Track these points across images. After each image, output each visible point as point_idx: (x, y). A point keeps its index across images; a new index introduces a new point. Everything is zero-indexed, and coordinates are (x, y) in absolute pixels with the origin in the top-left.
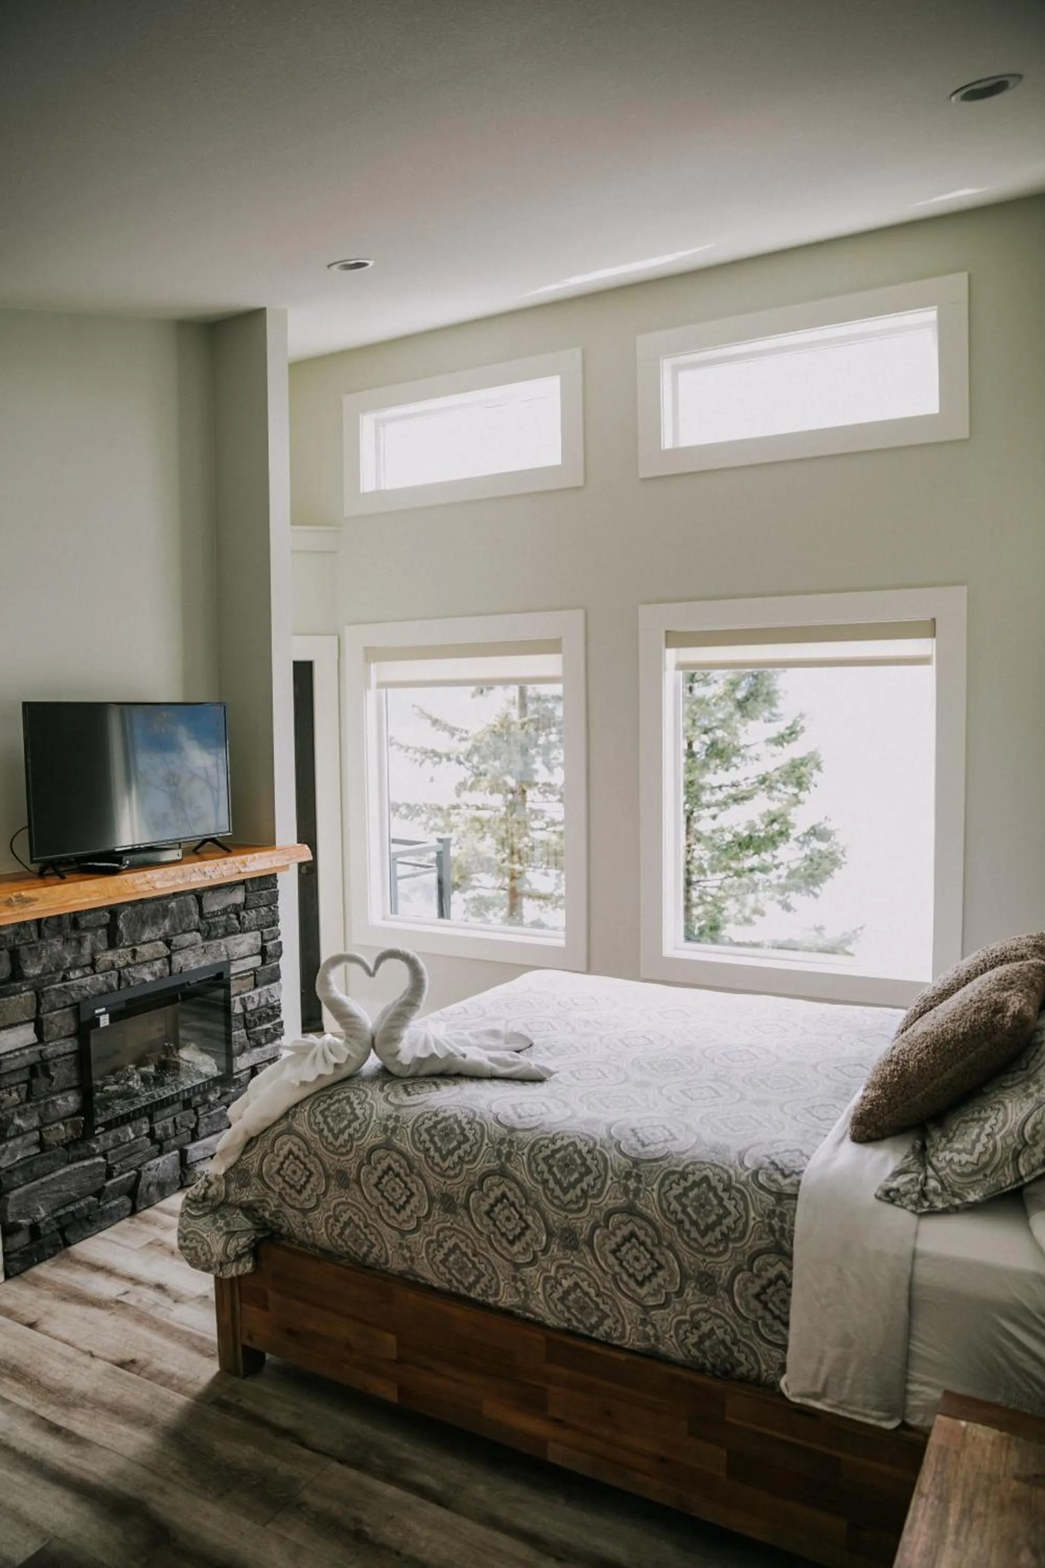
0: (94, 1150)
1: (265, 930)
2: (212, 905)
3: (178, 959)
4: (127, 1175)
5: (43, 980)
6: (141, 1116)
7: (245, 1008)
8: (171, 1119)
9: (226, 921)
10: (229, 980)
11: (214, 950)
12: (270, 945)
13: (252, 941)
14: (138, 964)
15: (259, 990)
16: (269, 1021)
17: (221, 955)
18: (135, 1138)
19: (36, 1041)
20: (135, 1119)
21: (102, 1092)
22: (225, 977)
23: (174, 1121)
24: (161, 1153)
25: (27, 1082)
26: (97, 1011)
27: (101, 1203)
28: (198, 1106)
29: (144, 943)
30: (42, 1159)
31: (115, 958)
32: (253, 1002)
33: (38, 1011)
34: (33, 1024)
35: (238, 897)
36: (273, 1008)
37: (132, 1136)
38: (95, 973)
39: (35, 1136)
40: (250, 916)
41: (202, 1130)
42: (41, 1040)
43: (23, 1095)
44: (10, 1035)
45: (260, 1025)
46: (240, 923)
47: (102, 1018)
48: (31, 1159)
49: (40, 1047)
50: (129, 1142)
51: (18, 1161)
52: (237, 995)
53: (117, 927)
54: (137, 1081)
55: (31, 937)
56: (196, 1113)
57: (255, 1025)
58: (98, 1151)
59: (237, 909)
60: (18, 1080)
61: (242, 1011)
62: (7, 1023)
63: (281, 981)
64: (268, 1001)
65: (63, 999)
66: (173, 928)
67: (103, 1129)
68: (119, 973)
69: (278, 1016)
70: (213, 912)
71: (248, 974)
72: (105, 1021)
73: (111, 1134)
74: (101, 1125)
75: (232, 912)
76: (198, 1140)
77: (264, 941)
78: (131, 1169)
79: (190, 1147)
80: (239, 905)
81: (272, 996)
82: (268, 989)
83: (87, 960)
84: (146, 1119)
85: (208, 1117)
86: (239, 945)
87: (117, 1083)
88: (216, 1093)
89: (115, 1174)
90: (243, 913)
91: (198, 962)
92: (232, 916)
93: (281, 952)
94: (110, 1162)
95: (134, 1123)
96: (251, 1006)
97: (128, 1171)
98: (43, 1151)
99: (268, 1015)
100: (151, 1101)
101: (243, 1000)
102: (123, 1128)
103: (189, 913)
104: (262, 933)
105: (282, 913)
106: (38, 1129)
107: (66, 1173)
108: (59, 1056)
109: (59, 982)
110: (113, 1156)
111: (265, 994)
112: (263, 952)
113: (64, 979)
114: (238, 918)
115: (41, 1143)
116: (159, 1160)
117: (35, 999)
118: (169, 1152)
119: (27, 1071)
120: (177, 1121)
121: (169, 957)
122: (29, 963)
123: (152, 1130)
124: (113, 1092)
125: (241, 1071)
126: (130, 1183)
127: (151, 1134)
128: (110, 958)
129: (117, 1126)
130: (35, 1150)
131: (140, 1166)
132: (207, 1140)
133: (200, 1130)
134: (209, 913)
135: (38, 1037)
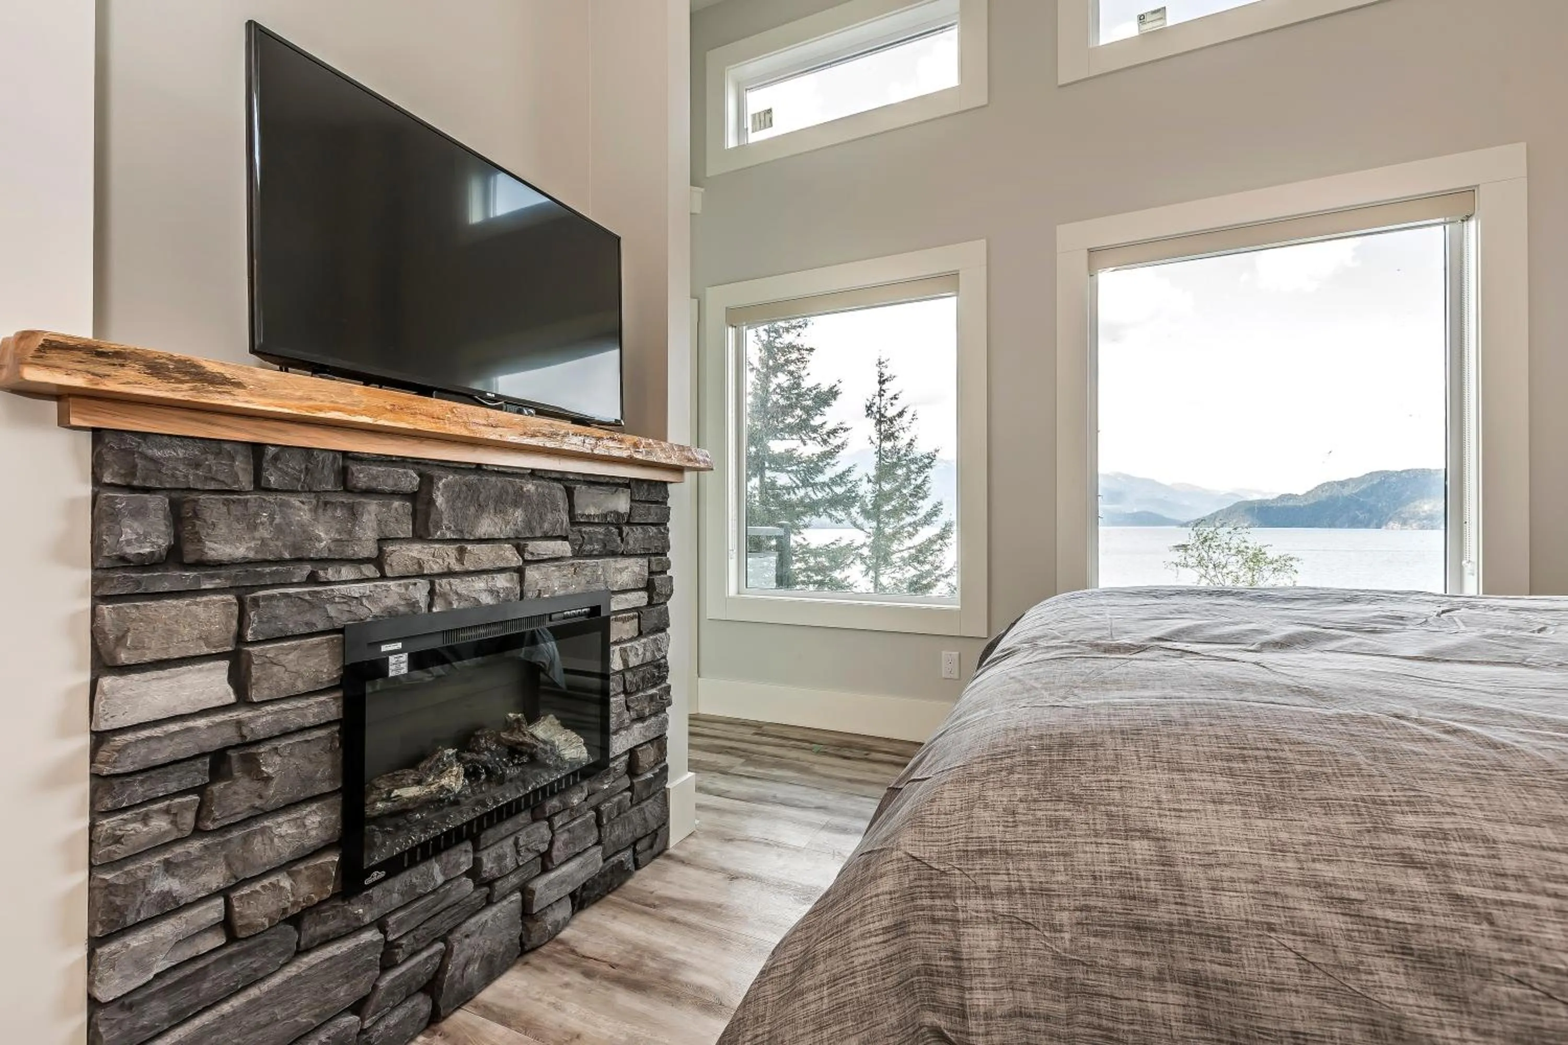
0: (358, 918)
1: (653, 558)
2: (587, 506)
3: (532, 574)
4: (425, 954)
5: (262, 575)
6: (460, 840)
7: (625, 662)
8: (511, 841)
9: (606, 535)
10: (607, 619)
11: (588, 572)
12: (658, 579)
13: (637, 569)
14: (468, 573)
15: (643, 640)
16: (653, 686)
17: (597, 580)
18: (446, 882)
19: (232, 699)
20: (448, 847)
21: (388, 799)
22: (603, 614)
23: (516, 844)
24: (489, 901)
25: (199, 790)
26: (384, 648)
27: (367, 1024)
28: (556, 814)
29: (480, 541)
30: (230, 958)
31: (424, 557)
32: (637, 655)
33: (240, 638)
34: (225, 664)
35: (622, 503)
36: (659, 667)
37: (440, 879)
38: (383, 577)
39: (214, 911)
40: (635, 536)
41: (558, 853)
42: (243, 700)
43: (189, 818)
44: (154, 685)
45: (643, 690)
46: (622, 540)
47: (392, 659)
48: (200, 964)
49: (243, 714)
50: (434, 891)
51: (158, 976)
52: (616, 643)
53: (431, 502)
54: (457, 777)
55: (237, 481)
56: (551, 827)
57: (638, 690)
58: (367, 919)
59: (620, 522)
60: (173, 787)
61: (622, 668)
62: (149, 657)
63: (668, 630)
64: (654, 656)
65: (308, 617)
66: (528, 524)
67: (382, 874)
68: (432, 584)
69: (664, 678)
70: (589, 516)
71: (631, 614)
72: (398, 665)
73: (398, 883)
74: (378, 867)
75: (612, 524)
76: (552, 870)
77: (651, 573)
78: (435, 941)
79: (539, 885)
80: (623, 515)
81: (659, 650)
82: (656, 640)
83: (368, 549)
84: (468, 846)
85: (568, 830)
86: (620, 571)
87: (419, 782)
88: (582, 791)
89: (400, 958)
90: (626, 529)
91: (566, 586)
92: (614, 530)
93: (672, 591)
94: (391, 938)
95: (444, 856)
96: (633, 661)
97: (429, 946)
98: (232, 938)
99: (653, 676)
100: (480, 811)
101: (623, 650)
102: (422, 868)
103: (555, 509)
104: (649, 562)
105: (673, 537)
106: (225, 893)
107: (287, 981)
108: (286, 734)
109: (299, 584)
110: (400, 923)
111: (651, 647)
112: (649, 587)
113: (313, 579)
114: (620, 534)
115: (227, 924)
116: (487, 915)
117: (235, 610)
118: (504, 897)
119: (204, 765)
120: (521, 843)
121: (520, 571)
122: (222, 530)
123: (477, 862)
124: (410, 799)
125: (618, 757)
126: (429, 967)
127: (474, 873)
128: (415, 554)
129: (413, 863)
130: (216, 940)
131: (451, 931)
132: (565, 869)
133: (555, 853)
134: (582, 515)
135: (237, 692)
